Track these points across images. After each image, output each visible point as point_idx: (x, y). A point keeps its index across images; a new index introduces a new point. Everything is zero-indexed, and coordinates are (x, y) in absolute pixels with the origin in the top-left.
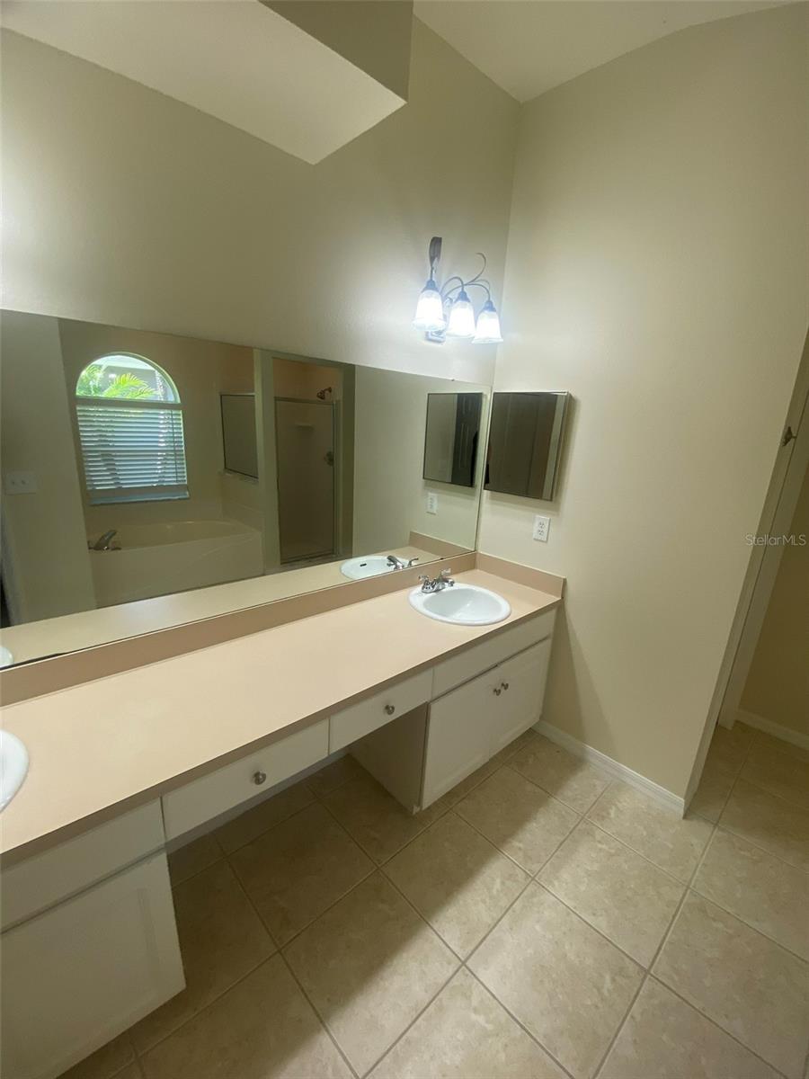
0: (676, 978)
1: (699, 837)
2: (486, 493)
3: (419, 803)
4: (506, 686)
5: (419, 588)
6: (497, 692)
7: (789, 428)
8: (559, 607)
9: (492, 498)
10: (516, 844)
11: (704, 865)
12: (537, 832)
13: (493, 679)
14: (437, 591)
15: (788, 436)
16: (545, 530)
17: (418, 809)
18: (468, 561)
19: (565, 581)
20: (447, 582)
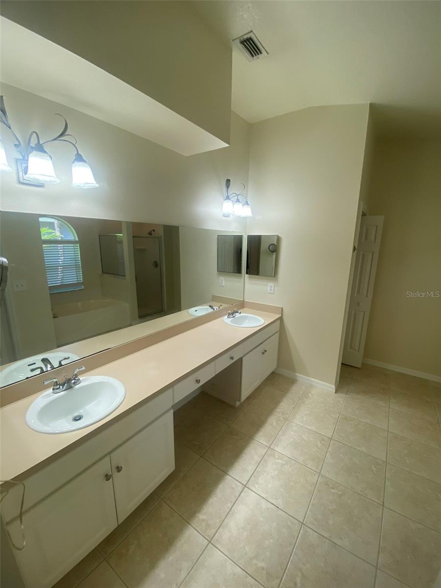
0: (341, 438)
1: (341, 398)
2: (246, 275)
3: (240, 400)
4: (266, 351)
5: (226, 317)
6: (263, 353)
7: (355, 247)
8: (281, 319)
9: (249, 278)
10: (278, 410)
11: (344, 406)
12: (284, 405)
13: (261, 348)
14: (234, 317)
15: (354, 249)
16: (273, 288)
17: (239, 403)
18: (242, 305)
19: (282, 308)
20: (238, 312)
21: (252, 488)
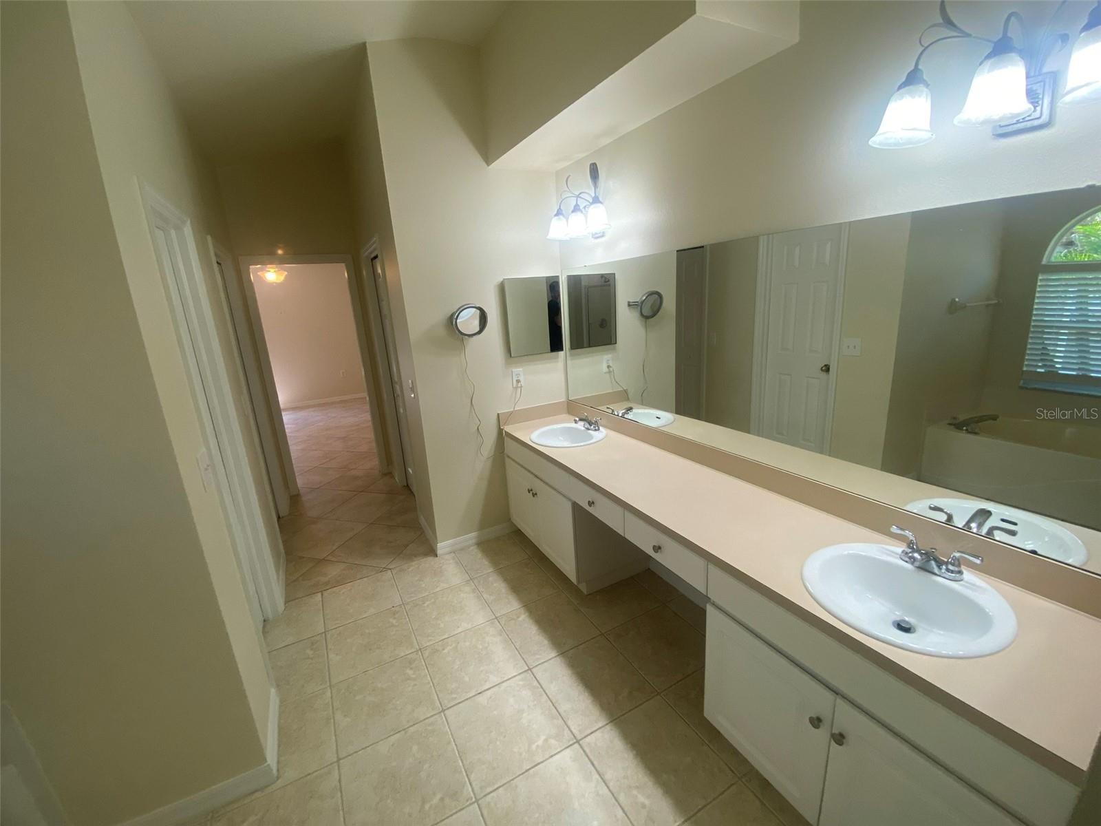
21: (522, 675)
